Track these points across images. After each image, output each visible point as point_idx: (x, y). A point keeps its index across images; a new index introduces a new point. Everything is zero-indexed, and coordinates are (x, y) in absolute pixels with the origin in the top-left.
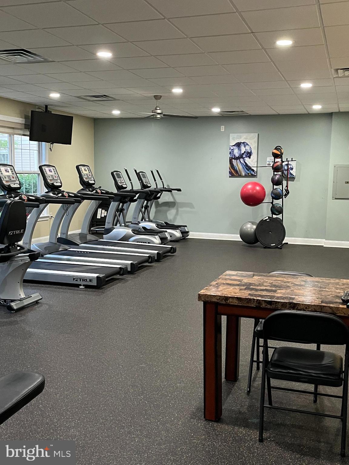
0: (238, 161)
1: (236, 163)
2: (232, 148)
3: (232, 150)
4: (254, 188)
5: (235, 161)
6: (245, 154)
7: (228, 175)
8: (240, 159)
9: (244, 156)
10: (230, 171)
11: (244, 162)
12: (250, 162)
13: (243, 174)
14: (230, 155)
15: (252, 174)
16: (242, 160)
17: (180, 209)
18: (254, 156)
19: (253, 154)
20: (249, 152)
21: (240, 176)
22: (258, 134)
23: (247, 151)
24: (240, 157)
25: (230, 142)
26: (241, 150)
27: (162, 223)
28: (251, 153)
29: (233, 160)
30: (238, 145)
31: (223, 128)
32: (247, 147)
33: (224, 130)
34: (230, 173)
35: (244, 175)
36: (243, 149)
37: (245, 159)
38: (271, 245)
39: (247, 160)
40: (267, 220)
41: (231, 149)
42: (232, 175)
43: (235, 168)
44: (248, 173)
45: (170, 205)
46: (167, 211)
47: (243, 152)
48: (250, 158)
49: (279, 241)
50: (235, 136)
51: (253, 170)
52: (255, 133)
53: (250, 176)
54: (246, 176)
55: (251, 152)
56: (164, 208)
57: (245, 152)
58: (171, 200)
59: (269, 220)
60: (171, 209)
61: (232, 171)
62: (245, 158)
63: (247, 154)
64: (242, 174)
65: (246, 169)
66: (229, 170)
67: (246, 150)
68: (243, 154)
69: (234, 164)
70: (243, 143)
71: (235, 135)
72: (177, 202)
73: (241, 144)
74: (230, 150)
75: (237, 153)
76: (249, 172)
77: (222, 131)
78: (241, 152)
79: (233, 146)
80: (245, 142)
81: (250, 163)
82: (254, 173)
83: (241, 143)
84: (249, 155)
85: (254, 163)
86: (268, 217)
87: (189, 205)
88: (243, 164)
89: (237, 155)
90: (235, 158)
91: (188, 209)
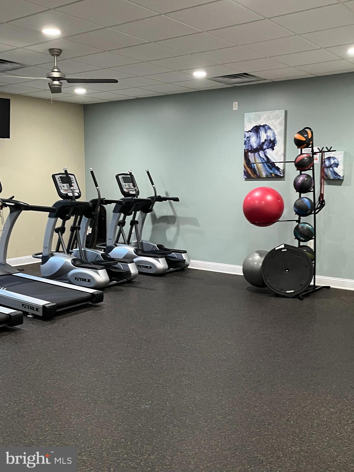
0: (256, 154)
1: (253, 158)
2: (248, 135)
3: (248, 137)
4: (262, 198)
5: (252, 154)
6: (266, 143)
7: (242, 176)
8: (259, 152)
9: (265, 147)
10: (245, 171)
11: (266, 156)
12: (274, 156)
13: (264, 175)
14: (244, 146)
15: (276, 175)
16: (261, 153)
17: (181, 227)
18: (279, 147)
19: (277, 143)
20: (272, 140)
21: (259, 178)
22: (286, 112)
23: (269, 139)
24: (260, 148)
25: (245, 126)
26: (260, 138)
27: (154, 246)
28: (275, 142)
29: (249, 154)
30: (256, 130)
31: (235, 106)
32: (270, 133)
33: (237, 109)
34: (246, 173)
35: (265, 177)
36: (263, 136)
37: (266, 152)
38: (288, 292)
39: (269, 152)
40: (283, 250)
41: (246, 137)
42: (248, 177)
43: (251, 166)
44: (271, 174)
45: (169, 220)
46: (166, 228)
47: (263, 141)
48: (273, 149)
49: (301, 285)
50: (252, 117)
51: (278, 169)
52: (281, 109)
53: (273, 177)
54: (268, 178)
55: (275, 140)
56: (163, 225)
57: (265, 140)
58: (171, 213)
59: (286, 250)
60: (170, 225)
61: (249, 170)
62: (266, 149)
63: (270, 144)
64: (262, 175)
65: (268, 166)
66: (243, 169)
67: (267, 136)
68: (263, 143)
69: (251, 160)
70: (264, 126)
71: (252, 115)
72: (177, 217)
73: (261, 128)
74: (245, 139)
75: (255, 142)
76: (272, 172)
77: (234, 109)
78: (260, 141)
79: (249, 131)
80: (266, 125)
81: (273, 158)
82: (279, 173)
83: (261, 126)
84: (272, 144)
85: (280, 157)
86: (285, 245)
87: (193, 221)
88: (263, 159)
89: (255, 146)
90: (253, 149)
91: (191, 227)
